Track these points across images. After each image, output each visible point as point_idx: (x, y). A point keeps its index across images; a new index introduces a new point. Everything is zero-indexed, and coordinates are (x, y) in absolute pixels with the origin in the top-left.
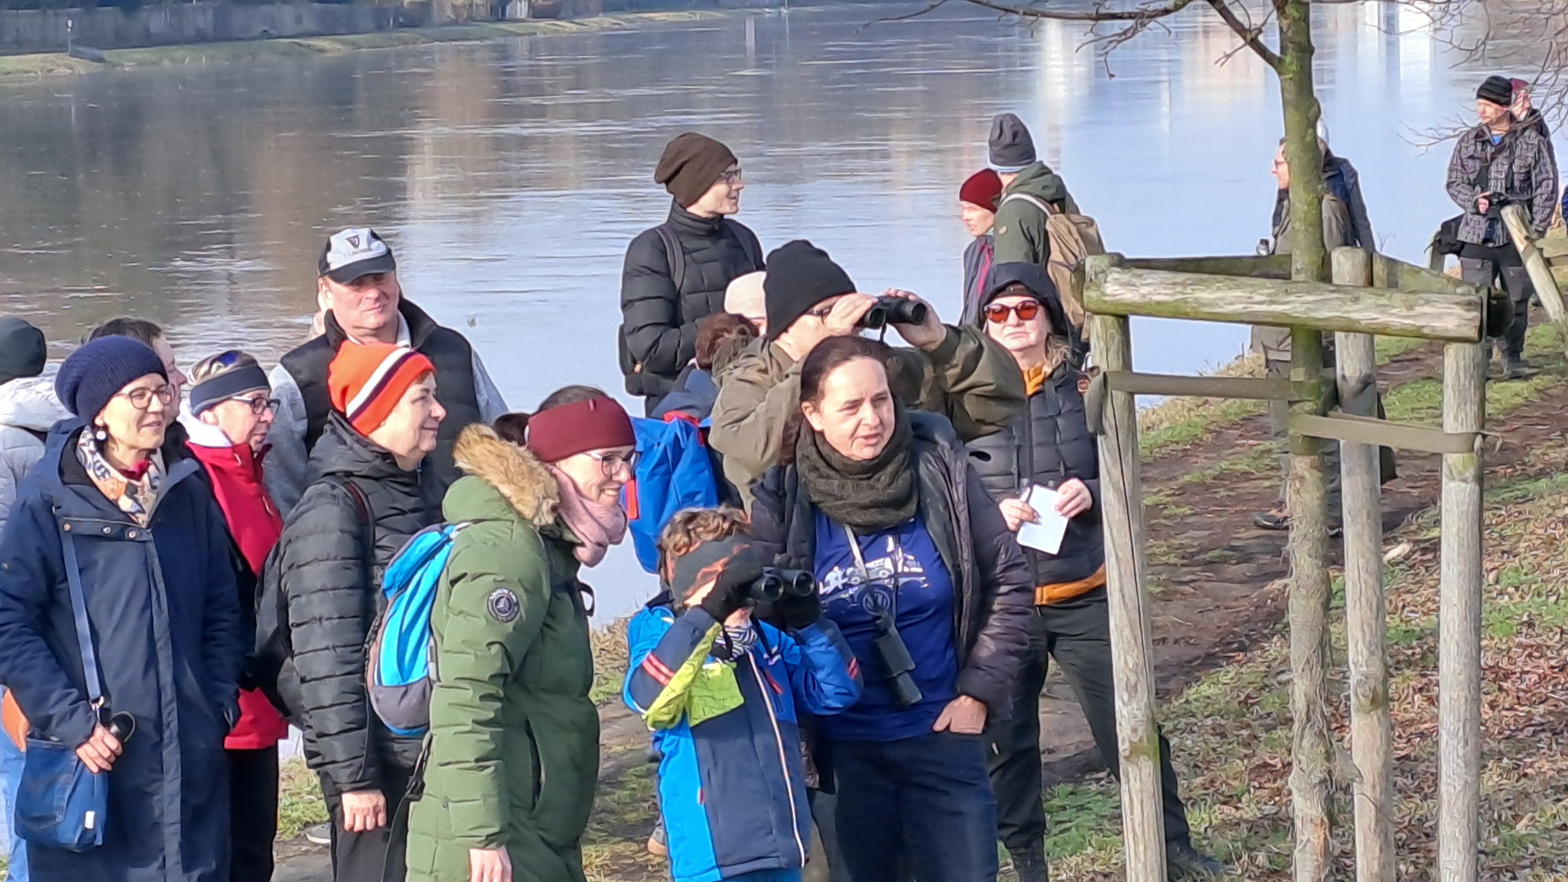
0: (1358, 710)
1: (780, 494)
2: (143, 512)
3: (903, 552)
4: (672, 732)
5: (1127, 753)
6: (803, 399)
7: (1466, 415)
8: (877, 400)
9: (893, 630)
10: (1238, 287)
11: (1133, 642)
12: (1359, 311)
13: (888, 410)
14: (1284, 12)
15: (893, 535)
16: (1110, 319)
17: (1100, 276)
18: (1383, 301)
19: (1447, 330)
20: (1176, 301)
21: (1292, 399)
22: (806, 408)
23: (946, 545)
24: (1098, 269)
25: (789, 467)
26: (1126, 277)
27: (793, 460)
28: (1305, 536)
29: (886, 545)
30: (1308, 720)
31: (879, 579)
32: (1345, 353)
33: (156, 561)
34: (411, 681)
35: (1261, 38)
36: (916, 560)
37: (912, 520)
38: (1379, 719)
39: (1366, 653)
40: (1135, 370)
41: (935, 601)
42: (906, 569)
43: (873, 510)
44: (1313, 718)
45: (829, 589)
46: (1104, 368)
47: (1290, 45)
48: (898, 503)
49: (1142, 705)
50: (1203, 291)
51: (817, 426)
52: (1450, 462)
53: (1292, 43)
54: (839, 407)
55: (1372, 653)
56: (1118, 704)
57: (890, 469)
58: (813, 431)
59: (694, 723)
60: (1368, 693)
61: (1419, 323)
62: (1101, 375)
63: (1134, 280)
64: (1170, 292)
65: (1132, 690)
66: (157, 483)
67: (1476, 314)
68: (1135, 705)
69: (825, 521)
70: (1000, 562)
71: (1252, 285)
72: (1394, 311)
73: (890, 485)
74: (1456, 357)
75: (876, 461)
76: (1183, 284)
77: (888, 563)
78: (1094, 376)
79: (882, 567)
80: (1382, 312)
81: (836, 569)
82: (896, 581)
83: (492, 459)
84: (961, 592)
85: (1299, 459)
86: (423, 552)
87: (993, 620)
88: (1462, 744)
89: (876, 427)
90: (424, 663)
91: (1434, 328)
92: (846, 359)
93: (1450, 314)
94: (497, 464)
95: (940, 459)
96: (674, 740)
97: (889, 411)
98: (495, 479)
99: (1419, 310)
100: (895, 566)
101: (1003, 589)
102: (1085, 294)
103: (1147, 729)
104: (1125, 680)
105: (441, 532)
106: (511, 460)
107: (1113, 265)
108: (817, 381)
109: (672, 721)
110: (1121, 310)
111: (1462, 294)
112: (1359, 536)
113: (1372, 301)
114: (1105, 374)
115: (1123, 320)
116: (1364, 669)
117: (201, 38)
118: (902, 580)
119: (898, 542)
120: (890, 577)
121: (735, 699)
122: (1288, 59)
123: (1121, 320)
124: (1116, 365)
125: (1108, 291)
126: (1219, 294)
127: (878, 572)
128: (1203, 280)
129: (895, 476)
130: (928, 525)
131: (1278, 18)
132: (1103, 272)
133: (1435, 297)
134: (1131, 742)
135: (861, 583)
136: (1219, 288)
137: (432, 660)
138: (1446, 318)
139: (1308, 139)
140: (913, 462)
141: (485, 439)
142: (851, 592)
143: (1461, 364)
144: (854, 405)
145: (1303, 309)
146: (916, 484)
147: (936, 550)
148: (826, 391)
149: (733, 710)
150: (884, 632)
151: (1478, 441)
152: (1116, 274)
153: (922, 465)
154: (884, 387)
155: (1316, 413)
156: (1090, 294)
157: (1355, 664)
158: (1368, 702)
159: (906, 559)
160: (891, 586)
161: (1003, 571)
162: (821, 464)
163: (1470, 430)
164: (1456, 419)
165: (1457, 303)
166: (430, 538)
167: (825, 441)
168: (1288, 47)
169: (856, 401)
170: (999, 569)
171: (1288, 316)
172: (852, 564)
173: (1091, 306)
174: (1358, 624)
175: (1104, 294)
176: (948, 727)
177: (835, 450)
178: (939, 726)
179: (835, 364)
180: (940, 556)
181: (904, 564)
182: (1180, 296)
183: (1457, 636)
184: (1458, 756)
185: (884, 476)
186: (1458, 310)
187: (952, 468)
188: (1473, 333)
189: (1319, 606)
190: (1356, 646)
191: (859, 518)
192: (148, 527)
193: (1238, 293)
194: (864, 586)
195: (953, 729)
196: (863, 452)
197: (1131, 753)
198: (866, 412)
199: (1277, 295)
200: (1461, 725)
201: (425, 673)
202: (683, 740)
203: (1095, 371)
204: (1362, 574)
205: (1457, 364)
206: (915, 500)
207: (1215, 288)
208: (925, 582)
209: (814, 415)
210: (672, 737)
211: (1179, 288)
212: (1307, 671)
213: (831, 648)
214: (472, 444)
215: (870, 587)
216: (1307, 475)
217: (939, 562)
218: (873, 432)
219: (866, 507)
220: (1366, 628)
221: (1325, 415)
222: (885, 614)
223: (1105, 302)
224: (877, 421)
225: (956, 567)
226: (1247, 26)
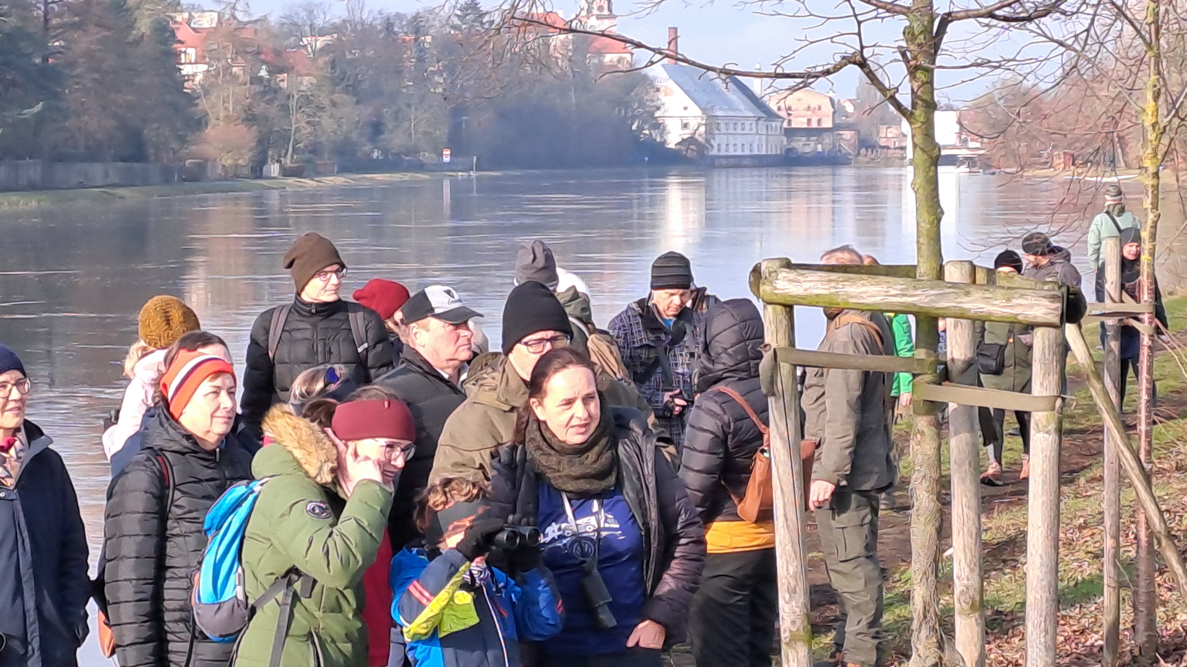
0: (960, 614)
1: (513, 466)
2: (10, 476)
3: (605, 512)
4: (424, 642)
5: (788, 640)
6: (531, 396)
7: (1050, 382)
8: (587, 399)
9: (595, 571)
10: (878, 284)
11: (793, 555)
12: (970, 302)
13: (594, 407)
14: (915, 77)
15: (598, 499)
16: (779, 308)
17: (773, 274)
18: (988, 295)
19: (1036, 317)
20: (831, 294)
21: (916, 372)
22: (533, 403)
23: (638, 507)
24: (771, 270)
25: (520, 447)
26: (793, 275)
27: (523, 442)
28: (925, 476)
29: (591, 506)
30: (925, 617)
31: (586, 532)
32: (954, 342)
33: (21, 514)
34: (222, 600)
35: (897, 96)
36: (615, 518)
37: (613, 488)
38: (976, 620)
39: (967, 570)
40: (798, 347)
41: (629, 549)
42: (607, 525)
43: (582, 481)
44: (928, 616)
45: (548, 539)
46: (774, 345)
47: (919, 102)
48: (601, 475)
49: (800, 605)
50: (851, 286)
51: (541, 418)
52: (1037, 418)
53: (922, 100)
54: (557, 404)
55: (972, 570)
56: (781, 603)
57: (597, 449)
58: (538, 421)
59: (442, 635)
60: (968, 600)
61: (1014, 311)
62: (772, 351)
63: (799, 278)
64: (827, 287)
65: (792, 592)
66: (21, 454)
67: (1059, 305)
68: (794, 603)
69: (546, 490)
70: (680, 520)
71: (888, 282)
72: (997, 302)
73: (595, 462)
74: (1043, 338)
75: (585, 445)
76: (837, 282)
77: (593, 520)
78: (766, 351)
79: (588, 524)
80: (988, 303)
81: (554, 524)
82: (599, 534)
83: (290, 430)
84: (649, 544)
85: (919, 418)
86: (232, 501)
87: (674, 564)
88: (1044, 633)
89: (585, 420)
90: (233, 587)
91: (1026, 316)
92: (564, 367)
93: (1038, 305)
94: (293, 434)
95: (634, 442)
96: (426, 649)
97: (596, 406)
98: (291, 445)
99: (1015, 301)
100: (599, 523)
101: (683, 541)
102: (761, 288)
103: (803, 622)
104: (786, 584)
105: (247, 486)
106: (304, 432)
107: (782, 266)
108: (542, 382)
109: (426, 634)
110: (788, 301)
111: (1049, 290)
112: (963, 481)
113: (981, 294)
114: (775, 350)
115: (789, 308)
116: (965, 582)
117: (32, 187)
118: (604, 534)
119: (601, 505)
120: (594, 531)
121: (474, 620)
122: (917, 112)
123: (788, 309)
124: (783, 342)
125: (778, 286)
126: (863, 289)
127: (585, 527)
128: (851, 279)
129: (600, 455)
130: (624, 492)
131: (910, 81)
132: (775, 271)
133: (1028, 292)
134: (791, 631)
135: (573, 535)
136: (863, 285)
137: (239, 584)
138: (1036, 308)
139: (931, 174)
140: (613, 445)
141: (286, 415)
142: (564, 541)
143: (1047, 343)
144: (569, 402)
145: (927, 300)
146: (616, 461)
147: (630, 511)
148: (548, 391)
149: (472, 627)
150: (588, 573)
151: (1059, 402)
152: (784, 274)
153: (620, 448)
154: (593, 389)
155: (934, 383)
156: (765, 288)
157: (958, 578)
158: (968, 607)
159: (606, 518)
160: (594, 538)
161: (681, 528)
162: (544, 446)
163: (1052, 394)
164: (1042, 384)
165: (1044, 297)
166: (238, 490)
167: (547, 428)
168: (917, 103)
169: (570, 400)
170: (679, 527)
171: (915, 305)
172: (566, 521)
173: (766, 298)
174: (962, 547)
175: (776, 289)
176: (637, 644)
177: (554, 436)
178: (631, 643)
179: (556, 371)
180: (633, 516)
181: (606, 521)
182: (833, 290)
183: (1040, 551)
184: (1040, 644)
185: (592, 455)
186: (1046, 302)
187: (643, 449)
188: (1056, 320)
189: (934, 531)
190: (960, 565)
191: (571, 486)
192: (15, 488)
193: (878, 288)
194: (574, 538)
195: (642, 644)
196: (575, 438)
197: (790, 640)
198: (578, 408)
199: (907, 289)
200: (1043, 619)
201: (234, 595)
202: (434, 648)
203: (768, 347)
204: (965, 509)
205: (1043, 343)
206: (614, 474)
207: (859, 284)
208: (621, 535)
209: (539, 408)
210: (425, 646)
211: (833, 284)
212: (924, 580)
213: (547, 589)
214: (276, 418)
215: (579, 539)
216: (926, 430)
217: (632, 520)
218: (583, 422)
219: (577, 478)
220: (967, 550)
221: (940, 384)
222: (588, 559)
223: (776, 294)
224: (586, 415)
225: (646, 524)
226: (887, 86)
